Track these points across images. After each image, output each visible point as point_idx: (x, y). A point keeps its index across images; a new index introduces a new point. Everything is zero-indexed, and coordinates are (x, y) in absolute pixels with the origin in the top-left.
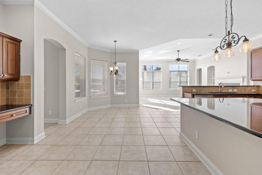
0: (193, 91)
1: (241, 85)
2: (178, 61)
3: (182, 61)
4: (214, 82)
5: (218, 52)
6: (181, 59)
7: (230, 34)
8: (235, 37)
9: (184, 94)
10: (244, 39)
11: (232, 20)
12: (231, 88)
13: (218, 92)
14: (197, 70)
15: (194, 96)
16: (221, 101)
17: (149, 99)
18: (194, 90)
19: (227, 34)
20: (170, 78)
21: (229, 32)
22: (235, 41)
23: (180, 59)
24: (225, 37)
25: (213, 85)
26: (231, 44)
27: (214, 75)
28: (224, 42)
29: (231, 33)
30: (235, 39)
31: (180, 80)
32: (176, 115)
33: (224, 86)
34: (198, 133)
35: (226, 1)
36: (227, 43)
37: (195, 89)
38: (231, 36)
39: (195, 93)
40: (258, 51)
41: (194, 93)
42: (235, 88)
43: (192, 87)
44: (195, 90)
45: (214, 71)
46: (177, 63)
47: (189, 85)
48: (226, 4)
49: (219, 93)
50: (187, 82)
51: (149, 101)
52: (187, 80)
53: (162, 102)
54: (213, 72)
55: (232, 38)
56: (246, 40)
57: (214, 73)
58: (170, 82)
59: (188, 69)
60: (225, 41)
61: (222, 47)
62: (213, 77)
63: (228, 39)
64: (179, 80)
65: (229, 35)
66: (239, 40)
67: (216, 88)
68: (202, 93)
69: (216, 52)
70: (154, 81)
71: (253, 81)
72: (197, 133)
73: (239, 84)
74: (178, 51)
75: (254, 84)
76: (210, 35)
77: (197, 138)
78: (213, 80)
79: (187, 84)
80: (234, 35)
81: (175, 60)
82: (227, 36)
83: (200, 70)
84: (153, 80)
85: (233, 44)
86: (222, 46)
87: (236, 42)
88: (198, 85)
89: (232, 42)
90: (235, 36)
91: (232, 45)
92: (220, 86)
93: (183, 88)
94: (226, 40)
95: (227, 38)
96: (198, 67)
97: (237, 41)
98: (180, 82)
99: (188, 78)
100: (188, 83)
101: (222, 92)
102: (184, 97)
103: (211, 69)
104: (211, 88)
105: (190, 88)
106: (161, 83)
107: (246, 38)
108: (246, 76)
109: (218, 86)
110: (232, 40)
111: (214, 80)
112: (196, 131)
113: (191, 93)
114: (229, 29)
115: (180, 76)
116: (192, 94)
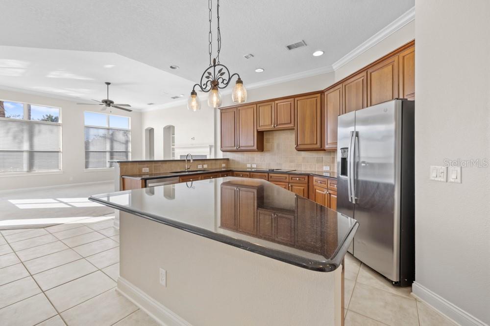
0: (143, 171)
1: (208, 158)
2: (106, 106)
3: (116, 107)
4: (173, 154)
5: (196, 94)
6: (115, 103)
7: (217, 65)
8: (224, 73)
9: (123, 179)
10: (237, 79)
11: (219, 40)
12: (200, 162)
13: (184, 170)
14: (146, 130)
15: (147, 181)
16: (189, 186)
17: (13, 201)
18: (146, 170)
19: (212, 64)
20: (87, 144)
21: (215, 60)
22: (223, 80)
23: (112, 102)
24: (209, 68)
25: (171, 159)
26: (218, 84)
27: (173, 142)
28: (208, 77)
29: (219, 65)
30: (224, 77)
31: (112, 147)
32: (104, 232)
33: (194, 160)
34: (166, 272)
35: (210, 2)
36: (212, 80)
37: (147, 167)
38: (218, 68)
39: (147, 174)
40: (228, 111)
41: (144, 175)
42: (206, 162)
43: (140, 163)
44: (148, 169)
45: (174, 134)
46: (104, 109)
47: (130, 159)
48: (210, 8)
49: (186, 172)
50: (126, 152)
51: (13, 206)
52: (127, 148)
53: (61, 202)
54: (172, 136)
55: (219, 74)
56: (239, 81)
57: (173, 138)
58: (87, 153)
59: (129, 126)
60: (208, 75)
61: (204, 87)
62: (171, 144)
63: (213, 74)
64: (108, 149)
65: (215, 66)
66: (230, 79)
67: (182, 164)
68: (160, 174)
69: (194, 93)
70: (36, 149)
71: (223, 152)
72: (163, 271)
73: (206, 156)
74: (108, 84)
75: (223, 156)
76: (171, 67)
77: (163, 283)
78: (171, 150)
79: (127, 156)
80: (222, 69)
81: (101, 101)
82: (211, 67)
83: (151, 131)
84: (31, 145)
85: (221, 85)
86: (204, 85)
87: (225, 82)
88: (148, 160)
89: (220, 81)
90: (224, 70)
91: (219, 86)
92: (188, 160)
93: (121, 165)
94: (210, 74)
95: (211, 70)
96: (148, 125)
97: (227, 80)
98: (112, 153)
99: (130, 145)
100: (130, 155)
101: (190, 170)
102: (123, 187)
103: (169, 130)
104: (173, 164)
105: (138, 166)
106: (61, 155)
107: (239, 79)
108: (213, 144)
109: (185, 160)
110: (220, 76)
111: (173, 149)
112: (161, 269)
113: (139, 176)
114: (214, 55)
115: (112, 140)
116: (141, 179)
